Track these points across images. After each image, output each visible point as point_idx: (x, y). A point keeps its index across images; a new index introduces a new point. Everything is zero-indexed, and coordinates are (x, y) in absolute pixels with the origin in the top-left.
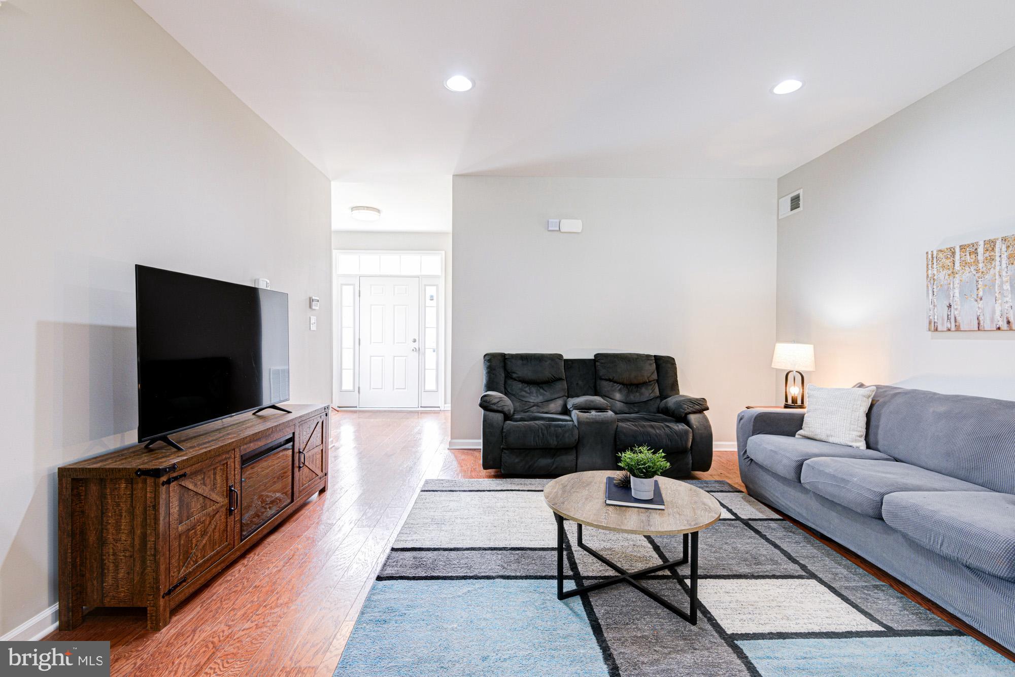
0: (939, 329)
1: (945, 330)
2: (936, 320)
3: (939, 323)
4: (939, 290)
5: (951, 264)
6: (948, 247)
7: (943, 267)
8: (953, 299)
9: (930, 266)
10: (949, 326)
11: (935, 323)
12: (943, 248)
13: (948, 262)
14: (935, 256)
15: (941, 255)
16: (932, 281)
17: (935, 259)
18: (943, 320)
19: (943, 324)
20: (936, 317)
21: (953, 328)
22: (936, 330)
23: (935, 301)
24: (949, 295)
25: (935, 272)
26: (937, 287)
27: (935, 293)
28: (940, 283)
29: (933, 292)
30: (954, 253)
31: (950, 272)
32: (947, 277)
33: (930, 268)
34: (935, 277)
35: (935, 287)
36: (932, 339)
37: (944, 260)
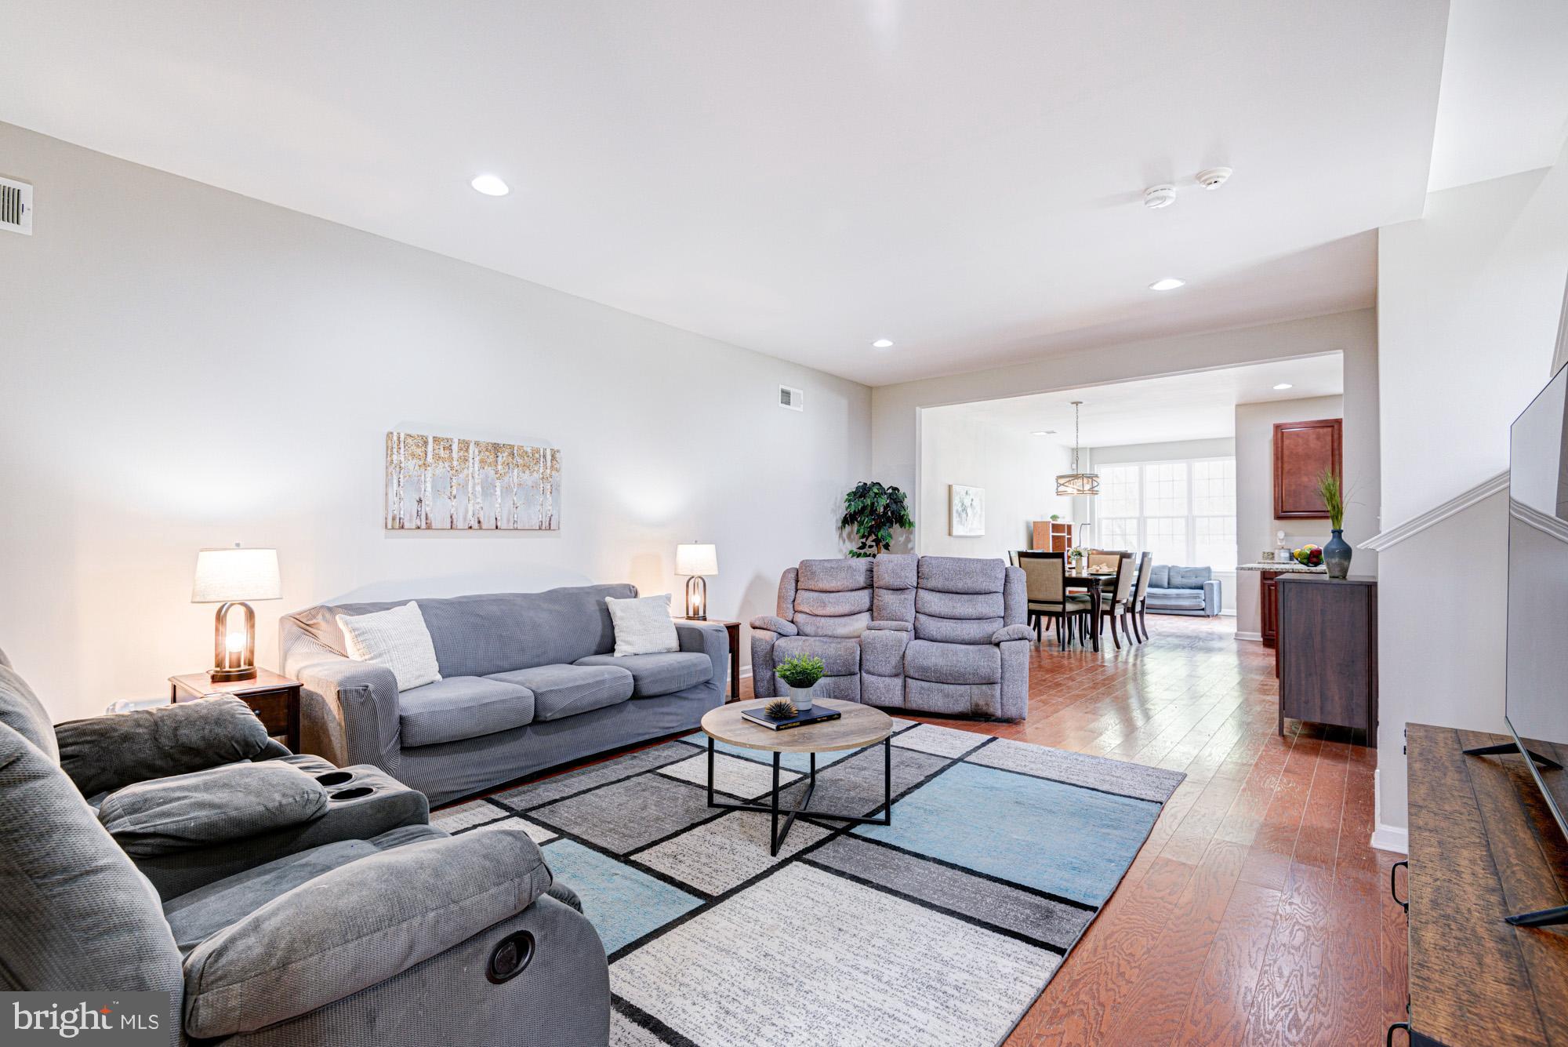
0: (406, 527)
1: (414, 527)
2: (402, 516)
3: (406, 519)
4: (407, 481)
5: (422, 454)
6: (422, 434)
7: (413, 455)
8: (425, 493)
9: (395, 450)
10: (419, 524)
11: (400, 519)
12: (413, 433)
13: (419, 451)
14: (402, 439)
15: (409, 440)
16: (398, 469)
17: (402, 445)
18: (411, 516)
19: (411, 520)
20: (402, 512)
21: (424, 526)
22: (403, 527)
23: (402, 492)
24: (420, 488)
25: (403, 459)
26: (405, 477)
27: (401, 484)
28: (408, 473)
29: (399, 482)
30: (426, 443)
31: (421, 463)
32: (417, 468)
33: (396, 453)
34: (403, 465)
35: (401, 476)
36: (386, 538)
37: (414, 447)
